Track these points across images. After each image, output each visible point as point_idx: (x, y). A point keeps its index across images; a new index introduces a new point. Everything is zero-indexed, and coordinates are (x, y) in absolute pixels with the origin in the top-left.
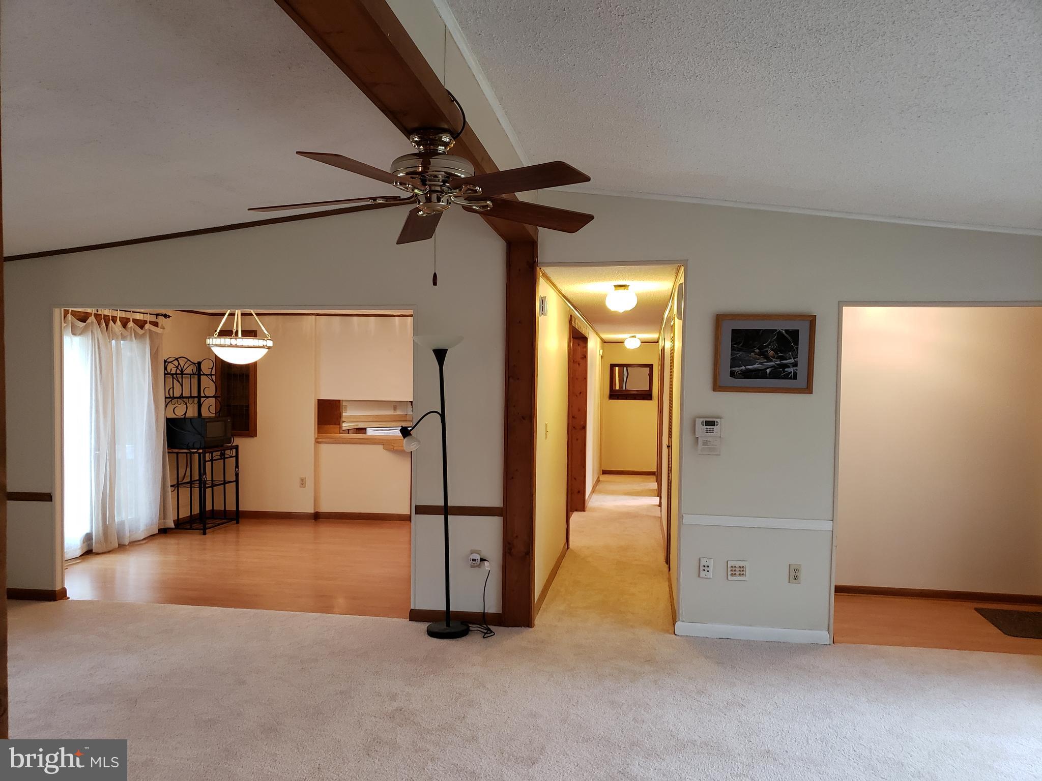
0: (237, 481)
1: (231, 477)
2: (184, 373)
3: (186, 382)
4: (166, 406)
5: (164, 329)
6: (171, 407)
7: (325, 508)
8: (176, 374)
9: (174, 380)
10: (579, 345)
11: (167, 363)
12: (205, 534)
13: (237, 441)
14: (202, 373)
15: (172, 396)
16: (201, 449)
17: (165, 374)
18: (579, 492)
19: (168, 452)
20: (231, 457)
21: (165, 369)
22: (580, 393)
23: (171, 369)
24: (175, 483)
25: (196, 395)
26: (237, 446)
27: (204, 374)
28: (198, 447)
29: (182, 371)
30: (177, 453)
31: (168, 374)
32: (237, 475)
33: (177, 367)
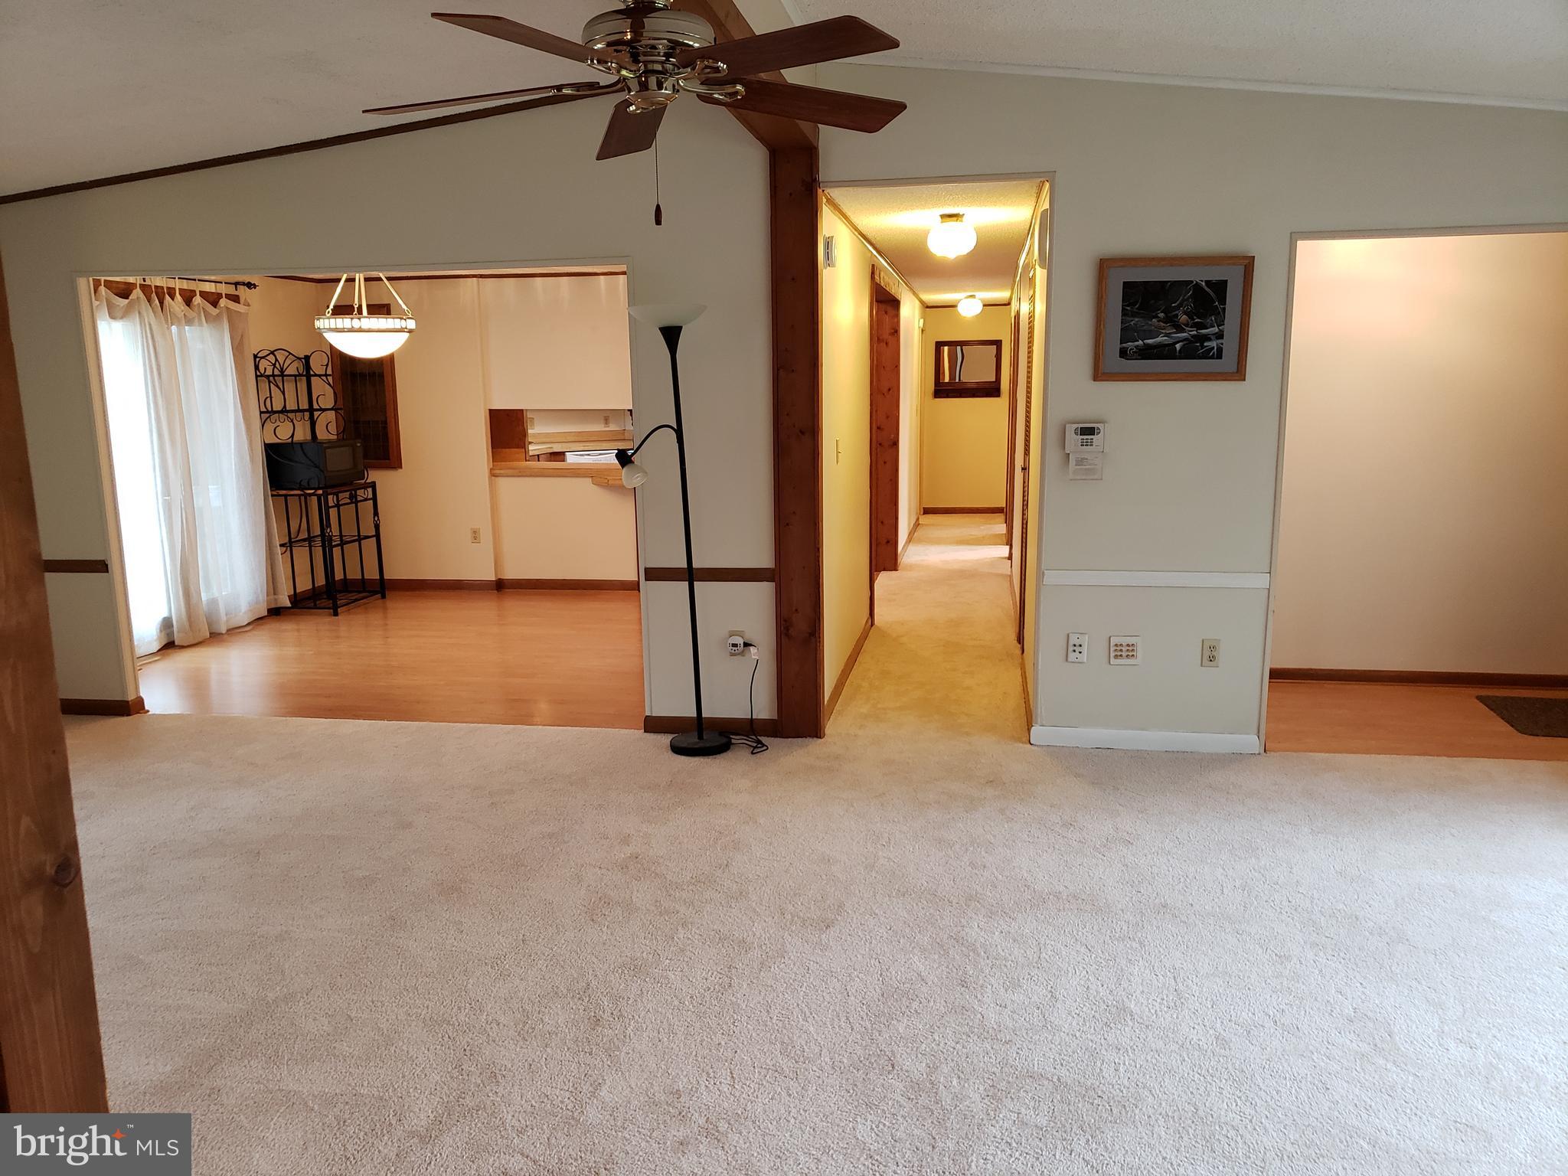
0: (378, 536)
1: (368, 529)
2: (285, 373)
3: (289, 387)
4: (263, 426)
5: (249, 305)
6: (270, 427)
7: (511, 573)
8: (273, 375)
9: (272, 385)
10: (886, 313)
11: (258, 359)
12: (336, 614)
13: (373, 476)
14: (312, 373)
15: (270, 409)
16: (319, 488)
17: (257, 376)
18: (888, 542)
19: (272, 495)
20: (366, 499)
21: (257, 368)
22: (889, 390)
23: (265, 369)
24: (286, 540)
25: (306, 407)
26: (374, 483)
27: (316, 375)
28: (317, 486)
29: (282, 371)
30: (286, 496)
31: (261, 376)
32: (377, 527)
33: (274, 365)
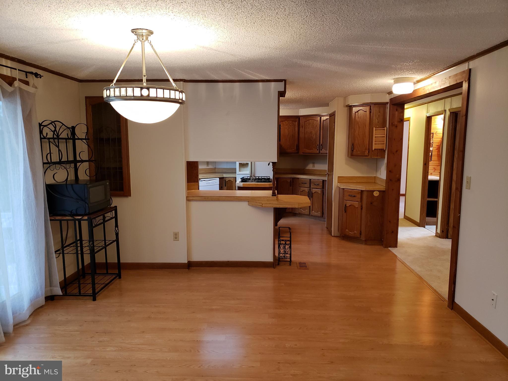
0: (117, 240)
1: (111, 237)
2: (60, 137)
3: (62, 146)
4: (45, 173)
5: (36, 88)
6: (50, 173)
7: (196, 258)
8: (53, 138)
9: (51, 144)
10: (397, 110)
11: (42, 127)
12: (94, 300)
13: (116, 201)
14: (76, 137)
15: (50, 161)
16: (85, 215)
17: (41, 138)
18: (393, 232)
19: (51, 220)
20: (112, 218)
21: (41, 132)
22: (397, 151)
23: (47, 133)
24: (59, 247)
25: (71, 158)
26: (116, 207)
27: (79, 139)
28: (83, 213)
29: (58, 136)
30: (61, 221)
31: (45, 138)
32: (117, 235)
33: (54, 132)
